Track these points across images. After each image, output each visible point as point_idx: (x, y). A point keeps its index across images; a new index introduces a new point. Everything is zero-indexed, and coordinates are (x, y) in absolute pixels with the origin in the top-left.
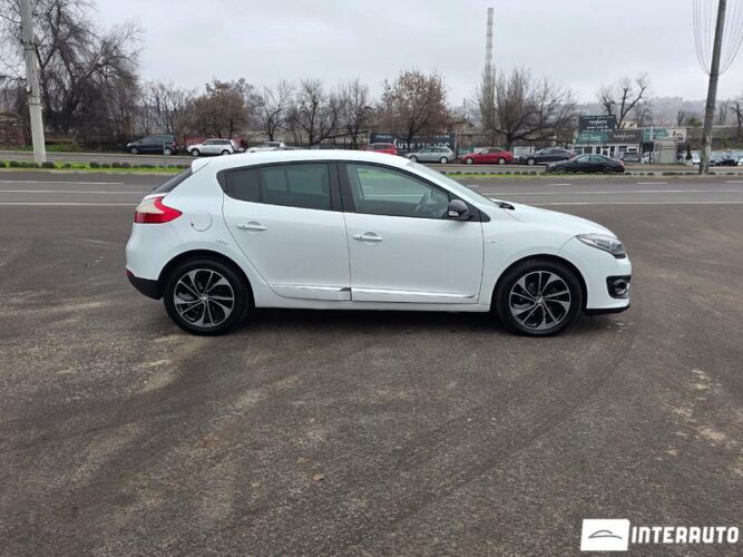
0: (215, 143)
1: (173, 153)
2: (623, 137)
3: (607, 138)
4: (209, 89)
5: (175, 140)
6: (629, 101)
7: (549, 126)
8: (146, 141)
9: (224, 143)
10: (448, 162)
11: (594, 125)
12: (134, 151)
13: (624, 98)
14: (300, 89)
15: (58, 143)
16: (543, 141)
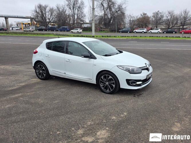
0: (141, 29)
1: (130, 32)
4: (141, 15)
5: (131, 29)
8: (124, 29)
9: (143, 29)
12: (121, 32)
14: (167, 13)
15: (105, 31)
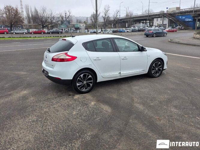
2: (70, 26)
3: (66, 26)
6: (67, 16)
7: (54, 23)
10: (26, 34)
11: (65, 23)
13: (66, 16)
16: (52, 27)
